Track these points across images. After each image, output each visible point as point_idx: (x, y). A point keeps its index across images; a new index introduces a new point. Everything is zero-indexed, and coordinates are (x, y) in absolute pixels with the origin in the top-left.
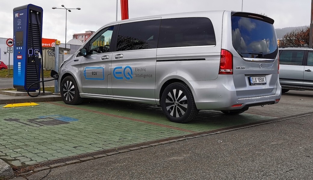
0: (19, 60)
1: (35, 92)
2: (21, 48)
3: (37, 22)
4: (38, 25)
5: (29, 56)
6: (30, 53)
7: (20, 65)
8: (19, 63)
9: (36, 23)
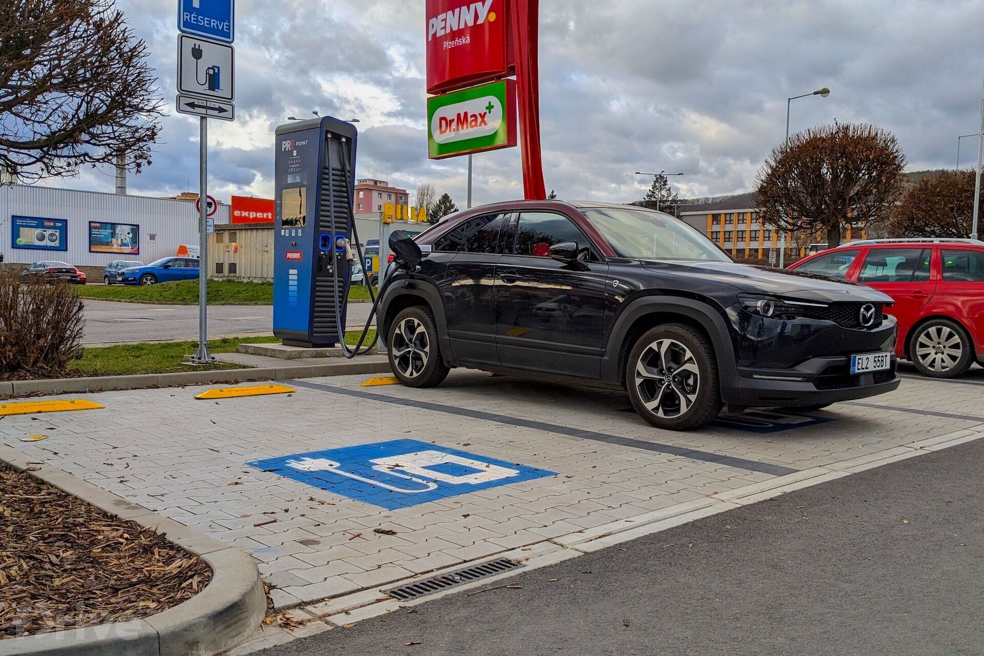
0: (293, 264)
1: (334, 347)
2: (300, 231)
3: (343, 165)
4: (343, 170)
5: (322, 253)
6: (324, 245)
7: (295, 277)
8: (293, 272)
9: (338, 166)
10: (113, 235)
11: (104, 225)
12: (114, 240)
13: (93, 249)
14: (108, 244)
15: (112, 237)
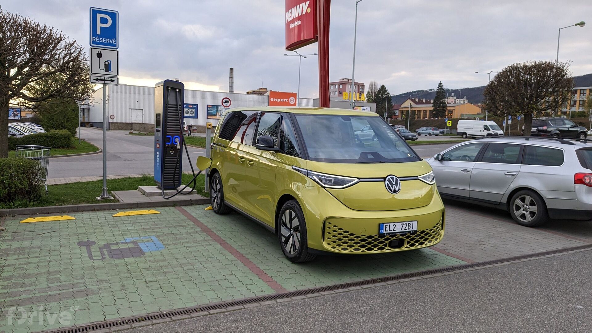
10: (217, 111)
11: (213, 106)
12: (218, 113)
13: (208, 118)
14: (215, 115)
15: (217, 112)
